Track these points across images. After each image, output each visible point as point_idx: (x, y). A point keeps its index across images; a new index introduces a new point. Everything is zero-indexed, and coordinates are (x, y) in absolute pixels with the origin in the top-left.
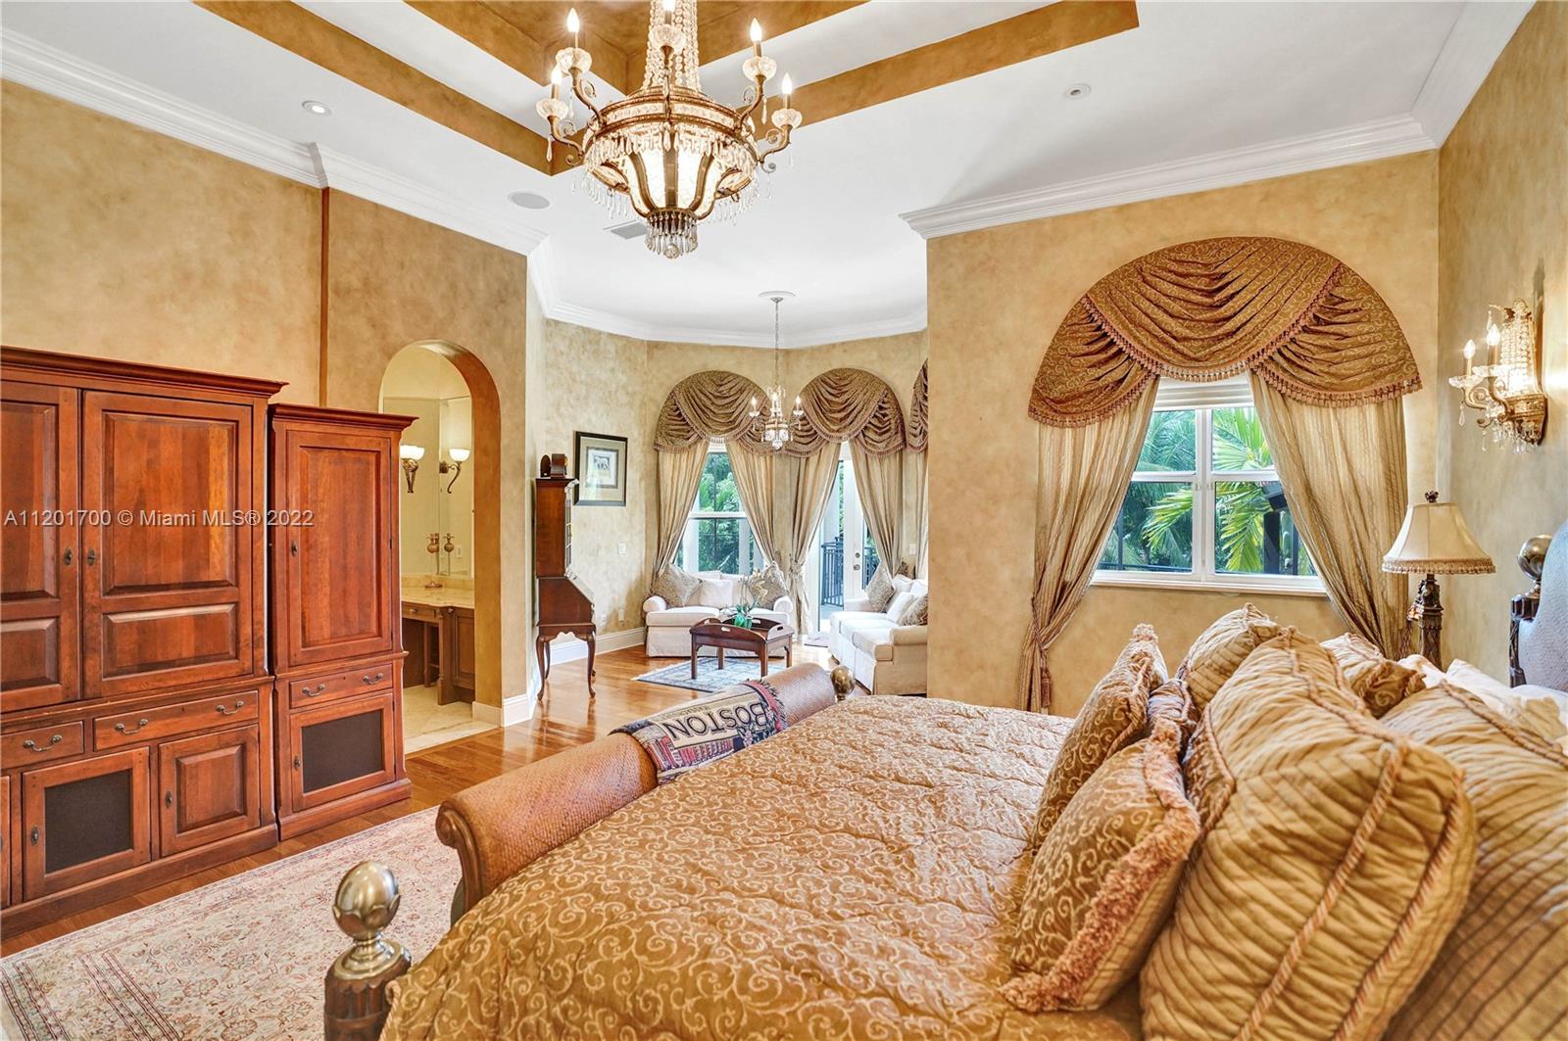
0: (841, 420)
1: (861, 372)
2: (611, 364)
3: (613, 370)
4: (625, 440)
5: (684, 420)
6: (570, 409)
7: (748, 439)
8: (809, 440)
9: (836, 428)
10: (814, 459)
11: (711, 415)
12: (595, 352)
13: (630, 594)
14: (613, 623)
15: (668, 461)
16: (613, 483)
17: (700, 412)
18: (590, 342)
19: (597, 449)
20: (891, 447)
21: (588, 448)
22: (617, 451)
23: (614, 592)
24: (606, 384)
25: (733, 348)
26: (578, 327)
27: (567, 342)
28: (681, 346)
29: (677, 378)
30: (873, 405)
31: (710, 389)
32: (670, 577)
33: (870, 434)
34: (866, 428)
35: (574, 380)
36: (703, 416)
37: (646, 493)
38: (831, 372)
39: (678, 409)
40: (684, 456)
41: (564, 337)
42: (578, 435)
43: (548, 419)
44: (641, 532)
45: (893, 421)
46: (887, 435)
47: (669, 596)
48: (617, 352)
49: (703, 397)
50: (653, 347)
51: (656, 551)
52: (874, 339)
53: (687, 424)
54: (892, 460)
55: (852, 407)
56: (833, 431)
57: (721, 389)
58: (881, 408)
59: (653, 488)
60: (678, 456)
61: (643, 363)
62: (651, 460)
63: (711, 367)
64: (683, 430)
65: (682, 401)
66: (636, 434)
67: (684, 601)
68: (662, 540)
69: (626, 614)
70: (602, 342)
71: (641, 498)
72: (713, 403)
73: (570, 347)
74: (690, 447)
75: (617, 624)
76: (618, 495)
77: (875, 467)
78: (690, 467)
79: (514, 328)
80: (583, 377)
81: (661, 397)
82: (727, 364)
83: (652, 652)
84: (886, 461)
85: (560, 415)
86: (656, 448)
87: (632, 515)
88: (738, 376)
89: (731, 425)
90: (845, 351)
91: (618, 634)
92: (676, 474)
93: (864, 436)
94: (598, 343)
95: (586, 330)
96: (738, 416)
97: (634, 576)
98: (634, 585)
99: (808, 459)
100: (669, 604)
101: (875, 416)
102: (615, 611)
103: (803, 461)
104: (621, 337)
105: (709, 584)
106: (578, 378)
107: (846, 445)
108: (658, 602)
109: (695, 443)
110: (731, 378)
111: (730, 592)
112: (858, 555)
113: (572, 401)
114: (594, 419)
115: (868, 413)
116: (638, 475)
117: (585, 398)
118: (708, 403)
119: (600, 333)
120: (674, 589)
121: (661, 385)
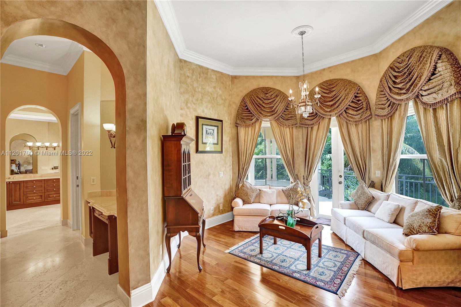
0: (332, 106)
1: (342, 79)
2: (214, 85)
3: (215, 87)
4: (221, 121)
5: (249, 111)
6: (193, 105)
7: (281, 120)
8: (313, 118)
9: (329, 110)
10: (315, 128)
11: (263, 108)
12: (206, 78)
13: (225, 196)
14: (217, 211)
15: (242, 131)
16: (216, 142)
17: (257, 107)
18: (203, 73)
19: (208, 125)
20: (363, 117)
21: (203, 125)
22: (218, 126)
23: (217, 195)
24: (211, 94)
25: (271, 77)
26: (197, 65)
27: (191, 72)
28: (247, 77)
29: (245, 92)
30: (351, 96)
31: (262, 96)
32: (244, 188)
33: (351, 112)
34: (347, 108)
35: (195, 91)
36: (259, 108)
37: (232, 147)
38: (324, 82)
39: (246, 106)
40: (250, 129)
41: (189, 69)
42: (198, 118)
43: (181, 109)
44: (230, 166)
45: (364, 103)
46: (361, 111)
47: (245, 198)
48: (216, 79)
49: (258, 99)
50: (234, 78)
51: (237, 175)
52: (348, 63)
53: (251, 113)
54: (364, 124)
55: (338, 98)
56: (327, 112)
57: (267, 95)
58: (356, 97)
59: (235, 145)
60: (247, 129)
61: (229, 85)
62: (234, 131)
63: (261, 86)
64: (249, 116)
65: (248, 102)
66: (227, 118)
67: (252, 201)
68: (240, 170)
69: (224, 206)
70: (209, 74)
71: (230, 149)
72: (263, 102)
73: (193, 74)
74: (253, 124)
75: (219, 211)
76: (218, 148)
77: (353, 130)
78: (253, 134)
79: (136, 29)
80: (200, 90)
81: (238, 101)
82: (269, 84)
83: (236, 229)
84: (360, 126)
85: (188, 108)
86: (237, 126)
87: (225, 157)
88: (275, 89)
89: (272, 112)
90: (330, 71)
91: (220, 216)
92: (246, 137)
93: (346, 112)
94: (207, 74)
95: (201, 67)
96: (276, 108)
97: (227, 187)
98: (227, 193)
99: (312, 128)
100: (245, 202)
101: (352, 102)
102: (218, 205)
103: (310, 129)
104: (218, 72)
105: (265, 192)
106: (197, 90)
107: (334, 119)
108: (238, 201)
109: (255, 122)
110: (272, 90)
111: (275, 196)
112: (341, 176)
113: (194, 101)
114: (206, 111)
115: (348, 101)
116: (228, 139)
117: (201, 100)
118: (261, 102)
119: (208, 69)
120: (247, 194)
121: (238, 95)
